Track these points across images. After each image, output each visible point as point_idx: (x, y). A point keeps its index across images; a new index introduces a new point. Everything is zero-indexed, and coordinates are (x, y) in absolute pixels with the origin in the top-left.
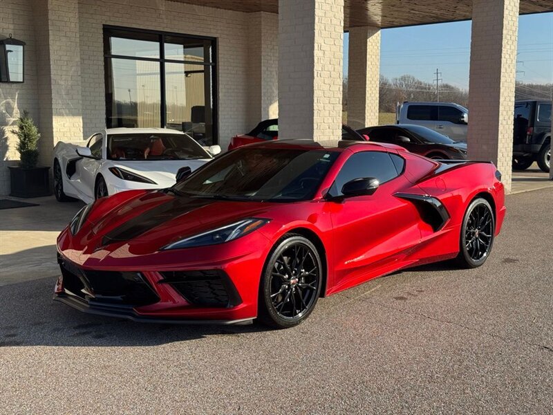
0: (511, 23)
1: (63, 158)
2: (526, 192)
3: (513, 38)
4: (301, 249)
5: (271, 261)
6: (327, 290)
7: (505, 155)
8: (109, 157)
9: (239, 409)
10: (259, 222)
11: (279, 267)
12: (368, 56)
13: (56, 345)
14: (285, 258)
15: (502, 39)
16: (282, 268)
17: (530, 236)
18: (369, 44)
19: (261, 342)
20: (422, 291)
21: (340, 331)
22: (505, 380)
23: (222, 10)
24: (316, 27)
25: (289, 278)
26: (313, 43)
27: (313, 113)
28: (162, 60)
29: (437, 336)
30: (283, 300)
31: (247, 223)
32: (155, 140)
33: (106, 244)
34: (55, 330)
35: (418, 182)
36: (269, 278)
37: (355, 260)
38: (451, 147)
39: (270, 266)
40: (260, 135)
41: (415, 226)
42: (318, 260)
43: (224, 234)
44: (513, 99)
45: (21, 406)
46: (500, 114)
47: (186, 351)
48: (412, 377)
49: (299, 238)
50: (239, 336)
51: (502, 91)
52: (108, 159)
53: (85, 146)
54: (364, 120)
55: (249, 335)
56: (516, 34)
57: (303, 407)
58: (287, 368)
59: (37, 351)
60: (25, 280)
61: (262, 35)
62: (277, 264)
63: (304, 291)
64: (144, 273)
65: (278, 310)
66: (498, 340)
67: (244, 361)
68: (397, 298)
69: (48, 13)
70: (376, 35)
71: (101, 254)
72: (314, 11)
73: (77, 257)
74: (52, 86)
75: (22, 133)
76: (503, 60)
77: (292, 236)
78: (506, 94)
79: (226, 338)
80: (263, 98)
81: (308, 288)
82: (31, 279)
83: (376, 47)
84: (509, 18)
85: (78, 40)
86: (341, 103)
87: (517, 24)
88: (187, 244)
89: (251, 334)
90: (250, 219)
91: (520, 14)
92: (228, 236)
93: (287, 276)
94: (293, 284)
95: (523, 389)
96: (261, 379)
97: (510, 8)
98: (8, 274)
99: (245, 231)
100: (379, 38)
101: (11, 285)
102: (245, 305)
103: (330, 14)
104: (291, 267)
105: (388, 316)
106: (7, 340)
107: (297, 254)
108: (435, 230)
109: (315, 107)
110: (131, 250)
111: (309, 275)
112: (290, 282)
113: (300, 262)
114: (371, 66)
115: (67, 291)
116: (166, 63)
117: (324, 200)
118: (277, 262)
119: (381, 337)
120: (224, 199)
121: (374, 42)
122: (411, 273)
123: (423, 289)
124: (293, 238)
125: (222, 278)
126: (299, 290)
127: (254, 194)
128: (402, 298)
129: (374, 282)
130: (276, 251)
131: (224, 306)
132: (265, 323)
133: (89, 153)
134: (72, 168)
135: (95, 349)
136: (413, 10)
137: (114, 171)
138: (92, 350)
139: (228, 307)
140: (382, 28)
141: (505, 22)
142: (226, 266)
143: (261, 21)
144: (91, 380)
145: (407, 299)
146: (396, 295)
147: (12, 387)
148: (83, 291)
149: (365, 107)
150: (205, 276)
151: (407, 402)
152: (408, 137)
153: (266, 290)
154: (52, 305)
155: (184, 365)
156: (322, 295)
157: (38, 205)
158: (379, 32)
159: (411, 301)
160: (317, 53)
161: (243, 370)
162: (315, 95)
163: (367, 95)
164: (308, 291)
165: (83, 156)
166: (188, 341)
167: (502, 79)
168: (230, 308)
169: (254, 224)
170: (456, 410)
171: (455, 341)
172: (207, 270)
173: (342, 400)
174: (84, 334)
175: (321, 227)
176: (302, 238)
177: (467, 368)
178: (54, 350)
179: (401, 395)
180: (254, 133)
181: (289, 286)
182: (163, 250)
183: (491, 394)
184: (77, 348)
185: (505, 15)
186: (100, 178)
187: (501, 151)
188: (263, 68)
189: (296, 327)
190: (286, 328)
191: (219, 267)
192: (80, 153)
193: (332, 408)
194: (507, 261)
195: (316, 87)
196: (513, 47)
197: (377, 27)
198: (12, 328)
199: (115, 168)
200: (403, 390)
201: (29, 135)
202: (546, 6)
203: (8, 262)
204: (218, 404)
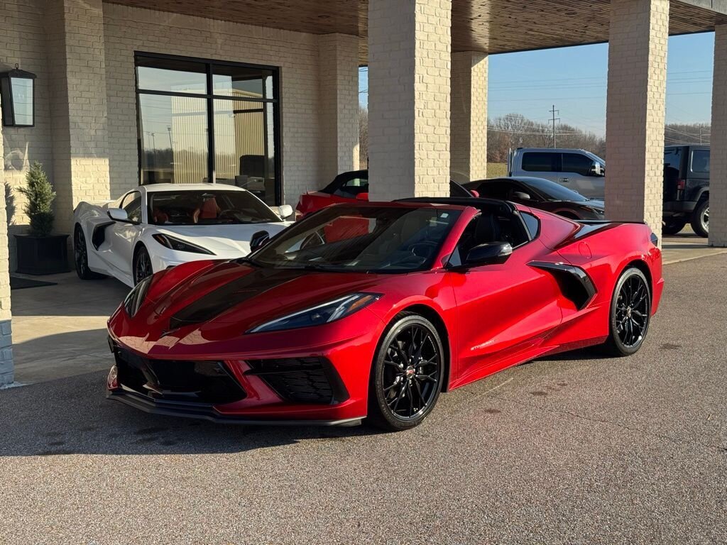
0: (659, 47)
1: (88, 224)
2: (680, 262)
3: (662, 66)
4: (419, 331)
5: (383, 346)
6: (450, 383)
7: (653, 214)
8: (151, 221)
9: (359, 525)
10: (368, 297)
11: (392, 353)
12: (473, 90)
13: (117, 454)
14: (400, 342)
15: (648, 67)
16: (396, 354)
17: (692, 316)
18: (473, 74)
19: (372, 447)
20: (564, 385)
21: (469, 434)
22: (681, 488)
23: (285, 31)
24: (417, 54)
25: (405, 368)
26: (414, 74)
27: (414, 163)
28: (210, 97)
29: (591, 438)
30: (397, 396)
31: (353, 298)
32: (208, 199)
33: (177, 327)
34: (111, 436)
35: (558, 247)
36: (380, 367)
37: (483, 345)
38: (584, 206)
39: (382, 352)
40: (338, 192)
41: (555, 303)
42: (440, 345)
43: (325, 313)
44: (662, 144)
45: (88, 525)
46: (646, 162)
47: (281, 458)
48: (567, 486)
49: (416, 317)
50: (343, 441)
51: (648, 133)
52: (149, 223)
53: (118, 207)
54: (468, 171)
55: (356, 439)
56: (665, 60)
57: (438, 522)
58: (410, 478)
59: (94, 462)
60: (59, 377)
61: (338, 62)
62: (390, 350)
63: (423, 384)
64: (226, 362)
65: (392, 407)
66: (666, 442)
67: (355, 469)
68: (534, 394)
69: (65, 36)
70: (482, 62)
71: (168, 341)
72: (415, 33)
73: (140, 344)
74: (71, 130)
75: (33, 191)
76: (650, 94)
77: (408, 315)
78: (653, 138)
79: (328, 443)
80: (339, 144)
81: (427, 380)
82: (66, 376)
83: (482, 79)
84: (657, 40)
85: (103, 71)
86: (448, 149)
87: (666, 48)
88: (280, 326)
89: (359, 437)
90: (358, 293)
91: (670, 35)
92: (329, 316)
93: (402, 365)
94: (410, 375)
95: (704, 498)
96: (380, 490)
97: (657, 28)
98: (36, 369)
99: (351, 309)
100: (486, 66)
101: (42, 383)
102: (353, 401)
103: (433, 37)
104: (407, 353)
105: (526, 416)
106: (53, 449)
107: (414, 338)
108: (579, 308)
109: (417, 156)
110: (204, 335)
111: (429, 364)
112: (405, 372)
113: (418, 348)
114: (476, 103)
115: (125, 388)
116: (215, 100)
117: (444, 270)
118: (390, 347)
119: (521, 440)
120: (318, 270)
121: (481, 71)
122: (547, 362)
123: (566, 382)
124: (410, 317)
125: (324, 368)
126: (417, 383)
127: (354, 264)
128: (541, 393)
129: (502, 374)
130: (390, 333)
131: (327, 403)
132: (376, 424)
133: (125, 216)
134: (100, 236)
135: (167, 457)
136: (531, 30)
137: (159, 238)
138: (163, 459)
139: (331, 404)
140: (490, 54)
141: (651, 46)
142: (329, 352)
143: (335, 46)
144: (169, 495)
145: (546, 394)
146: (533, 390)
147: (72, 505)
148: (145, 386)
149: (469, 155)
150: (301, 365)
151: (564, 515)
152: (528, 193)
153: (378, 383)
154: (101, 406)
155: (281, 475)
156: (444, 390)
157: (56, 284)
158: (486, 58)
159: (552, 397)
160: (418, 86)
161: (356, 480)
162: (417, 139)
163: (472, 139)
164: (427, 384)
165: (115, 220)
166: (281, 447)
167: (649, 119)
168: (333, 406)
169: (360, 301)
170: (626, 524)
171: (613, 444)
172: (305, 358)
173: (484, 513)
174: (149, 440)
175: (442, 303)
176: (420, 318)
177: (632, 474)
178: (116, 460)
179: (556, 507)
180: (330, 189)
181: (405, 377)
182: (249, 333)
183: (666, 505)
184: (144, 456)
185: (651, 37)
186: (140, 247)
187: (647, 209)
188: (339, 106)
189: (414, 429)
190: (402, 430)
191: (319, 354)
192: (113, 215)
193: (473, 523)
194: (667, 347)
195: (417, 131)
196: (661, 78)
197: (483, 53)
198: (55, 434)
199: (160, 235)
200: (557, 502)
201: (41, 194)
202: (701, 25)
203: (32, 355)
204: (333, 520)
